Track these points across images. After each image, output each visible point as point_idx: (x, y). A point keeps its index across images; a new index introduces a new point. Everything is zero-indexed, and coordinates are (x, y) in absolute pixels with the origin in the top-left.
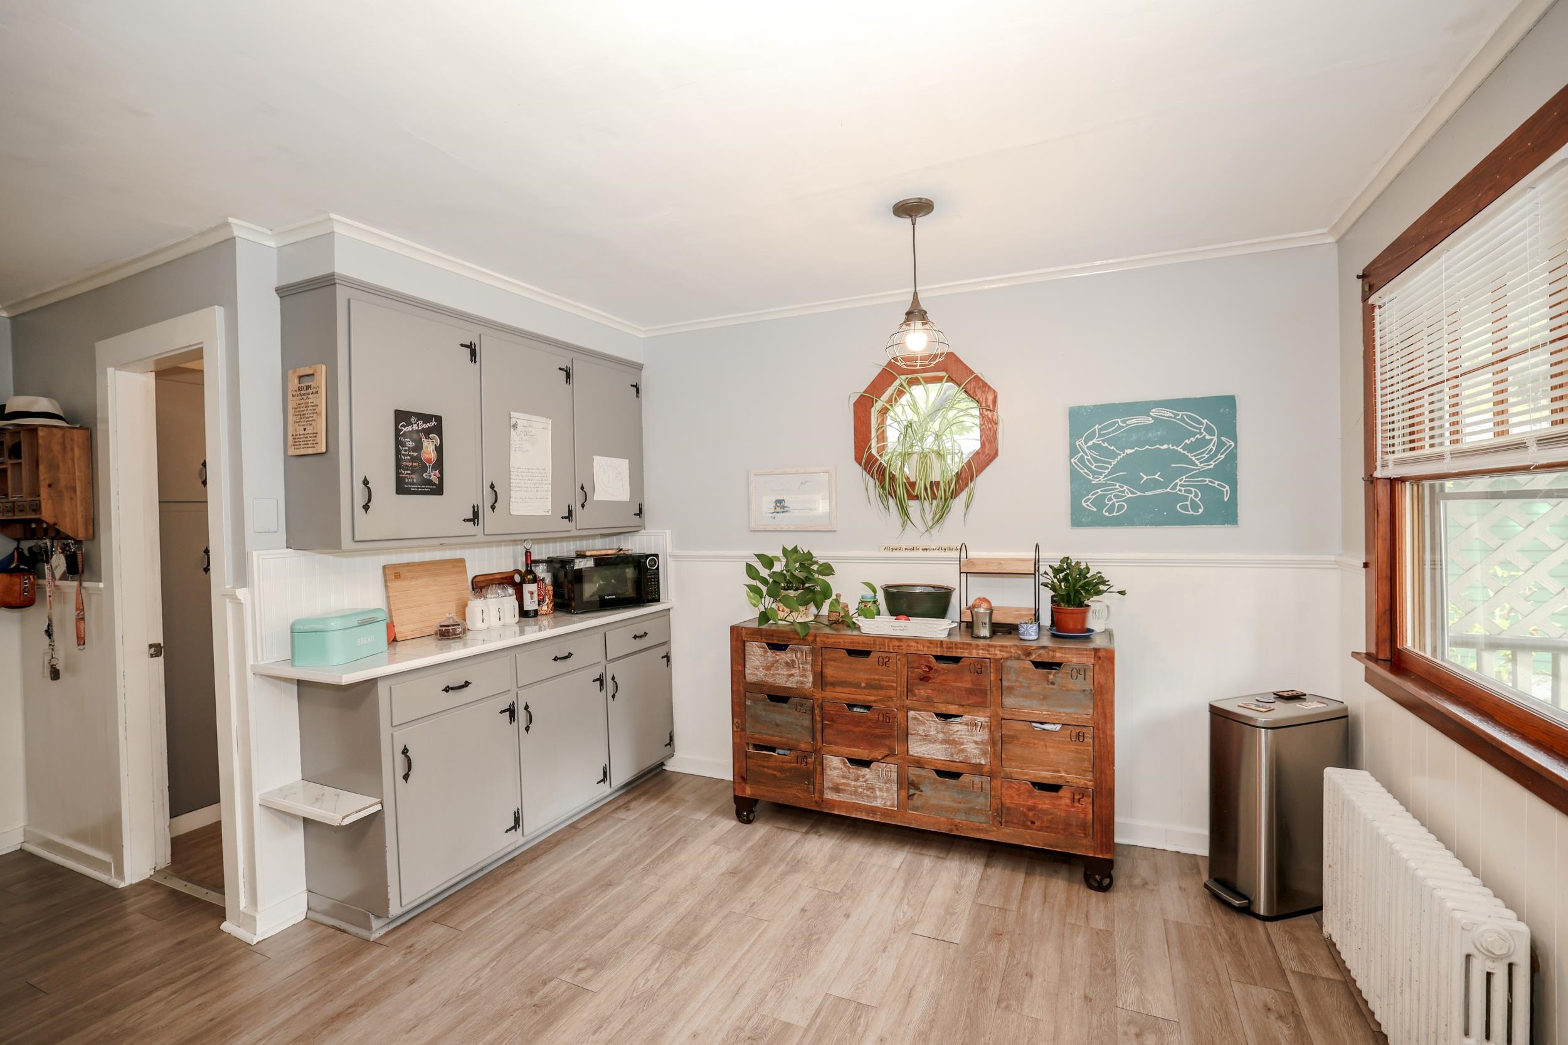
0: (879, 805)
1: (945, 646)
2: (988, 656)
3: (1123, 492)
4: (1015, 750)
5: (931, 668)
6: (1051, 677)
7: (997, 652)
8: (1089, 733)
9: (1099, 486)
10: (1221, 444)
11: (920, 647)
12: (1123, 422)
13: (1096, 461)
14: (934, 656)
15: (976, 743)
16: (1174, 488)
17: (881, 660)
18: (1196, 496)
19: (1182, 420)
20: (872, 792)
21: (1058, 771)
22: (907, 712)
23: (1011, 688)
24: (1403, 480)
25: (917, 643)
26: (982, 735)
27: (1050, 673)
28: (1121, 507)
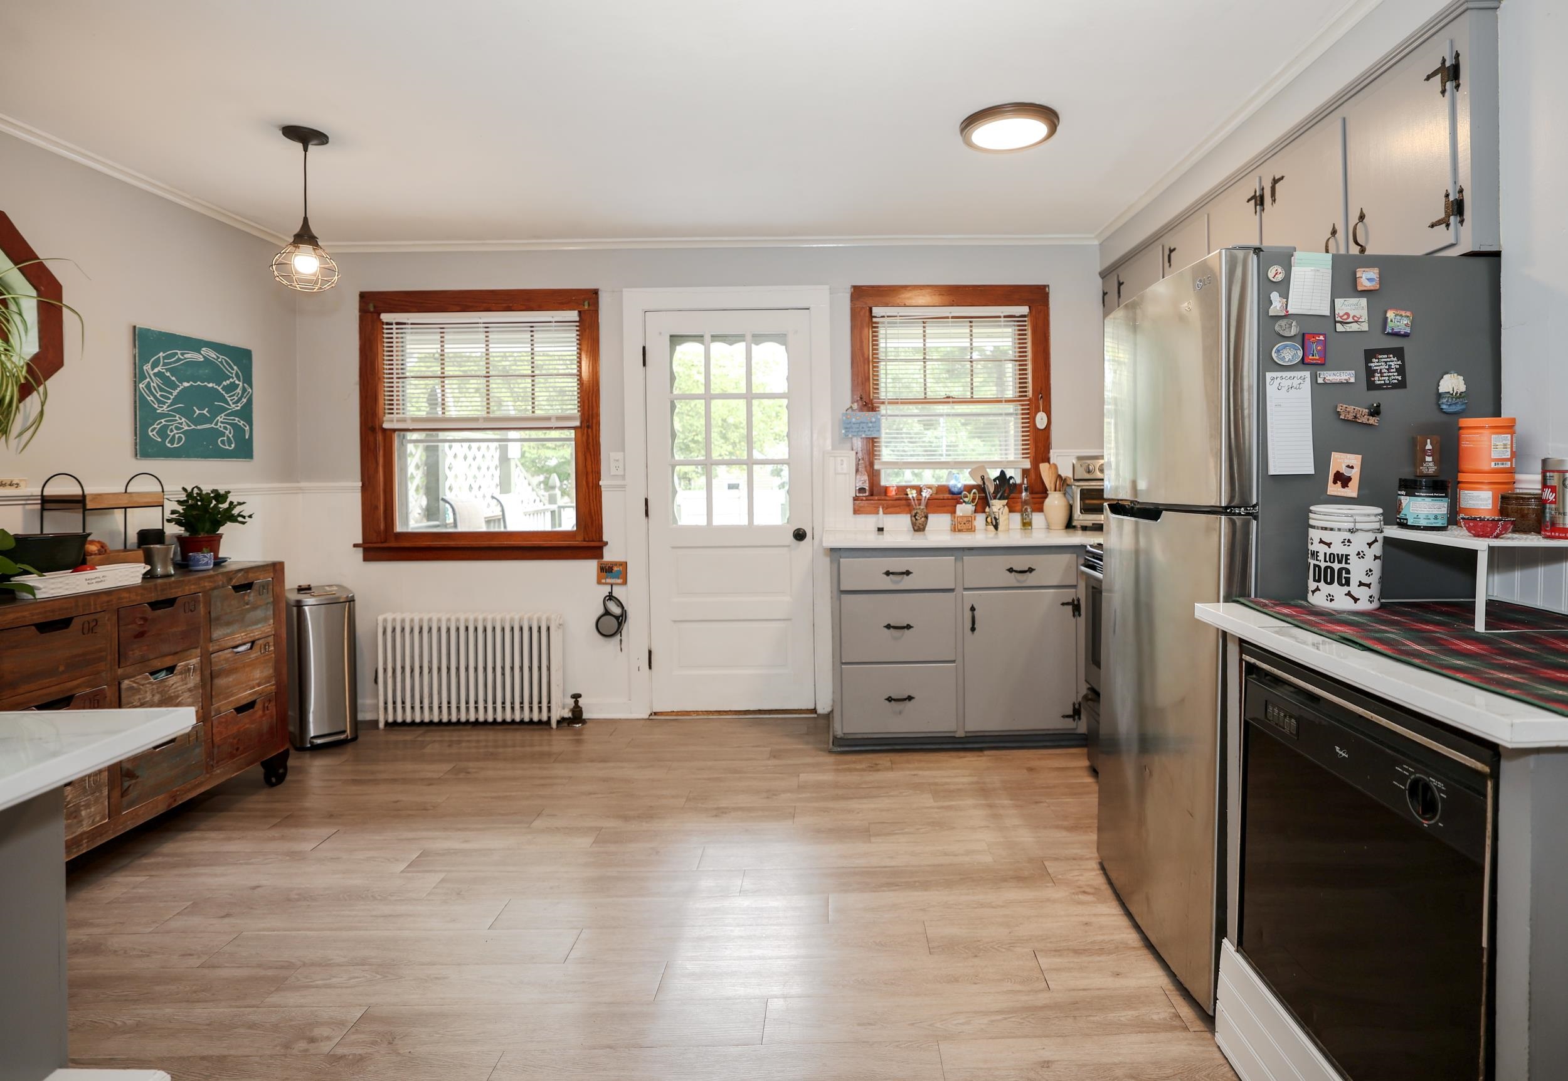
0: (85, 829)
1: (159, 588)
2: (198, 590)
3: (181, 424)
4: (221, 682)
5: (145, 619)
6: (246, 598)
7: (206, 584)
8: (271, 639)
9: (163, 415)
10: (244, 390)
11: (133, 597)
12: (182, 354)
13: (161, 390)
14: (149, 604)
15: (190, 690)
16: (216, 424)
17: (86, 625)
18: (230, 433)
19: (221, 362)
20: (75, 817)
21: (254, 688)
22: (119, 684)
23: (218, 619)
24: (395, 430)
25: (130, 592)
26: (194, 680)
27: (244, 594)
28: (180, 439)
